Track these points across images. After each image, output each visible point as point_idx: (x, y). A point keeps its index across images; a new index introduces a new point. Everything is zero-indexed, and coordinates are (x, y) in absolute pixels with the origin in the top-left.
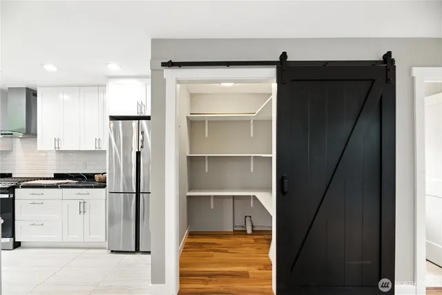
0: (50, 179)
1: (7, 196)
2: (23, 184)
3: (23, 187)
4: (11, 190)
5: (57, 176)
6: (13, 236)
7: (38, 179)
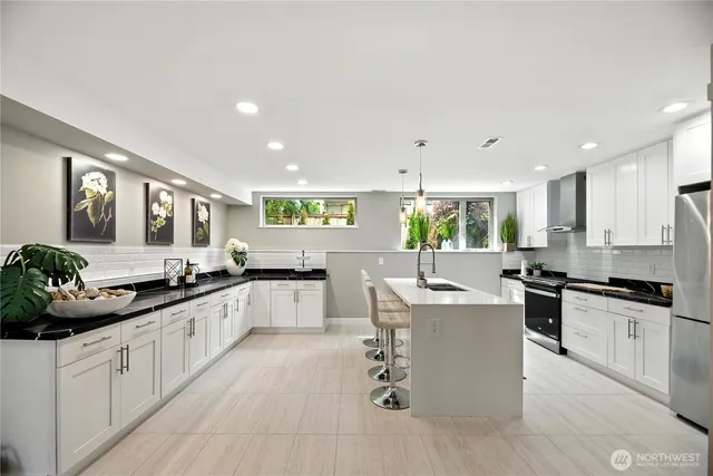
0: (603, 284)
1: (554, 295)
2: (569, 284)
3: (569, 288)
4: (558, 289)
5: (614, 282)
6: (560, 339)
7: (587, 282)
